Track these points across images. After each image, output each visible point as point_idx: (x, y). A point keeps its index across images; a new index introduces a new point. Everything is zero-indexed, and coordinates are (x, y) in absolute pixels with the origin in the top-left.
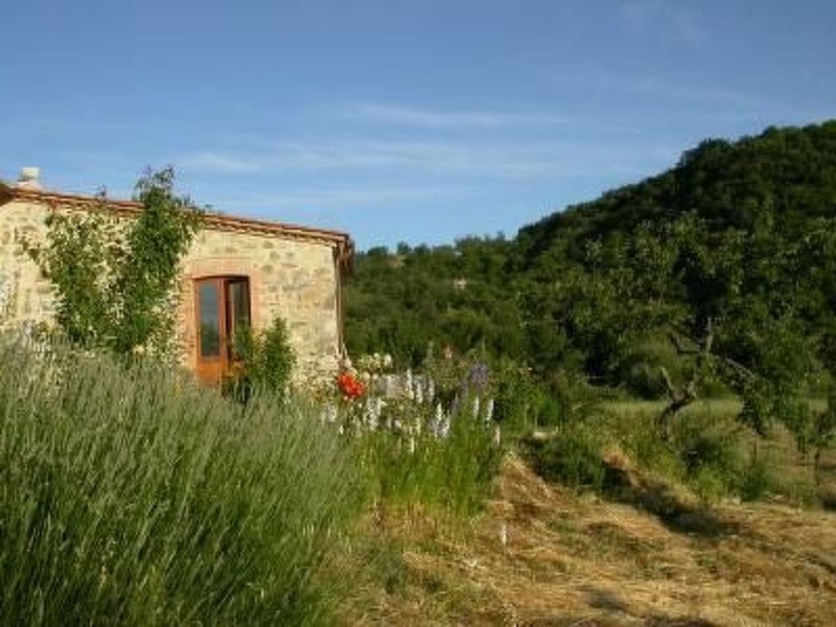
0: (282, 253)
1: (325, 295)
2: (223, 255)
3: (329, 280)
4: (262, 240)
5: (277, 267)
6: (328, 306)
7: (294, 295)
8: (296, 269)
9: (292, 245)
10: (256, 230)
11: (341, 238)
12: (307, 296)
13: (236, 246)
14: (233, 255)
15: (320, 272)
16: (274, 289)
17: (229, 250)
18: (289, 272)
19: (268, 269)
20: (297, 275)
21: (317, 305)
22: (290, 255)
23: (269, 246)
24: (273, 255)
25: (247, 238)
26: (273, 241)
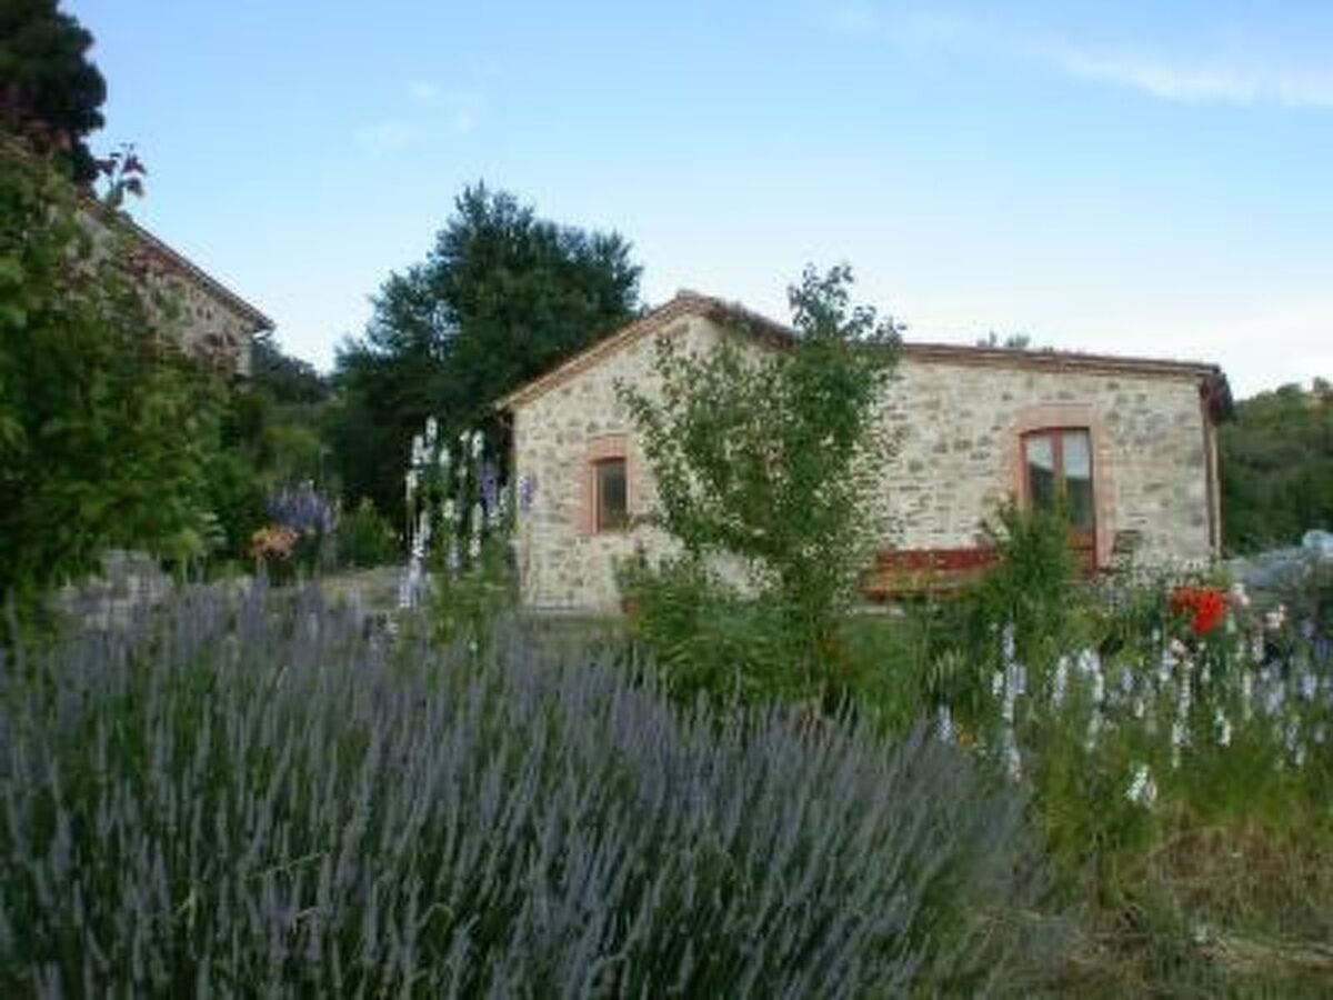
0: (1131, 394)
1: (1188, 448)
2: (1055, 400)
3: (1193, 429)
4: (1105, 380)
5: (1125, 414)
6: (1194, 460)
7: (1148, 449)
8: (1149, 415)
9: (1144, 386)
10: (1095, 367)
11: (1210, 372)
12: (1168, 449)
13: (1073, 391)
14: (1068, 402)
15: (1182, 418)
16: (1121, 442)
17: (1063, 395)
18: (1141, 418)
19: (1114, 417)
20: (1151, 425)
21: (1178, 462)
22: (1142, 398)
23: (1112, 386)
24: (1121, 400)
25: (1085, 380)
26: (1117, 380)
